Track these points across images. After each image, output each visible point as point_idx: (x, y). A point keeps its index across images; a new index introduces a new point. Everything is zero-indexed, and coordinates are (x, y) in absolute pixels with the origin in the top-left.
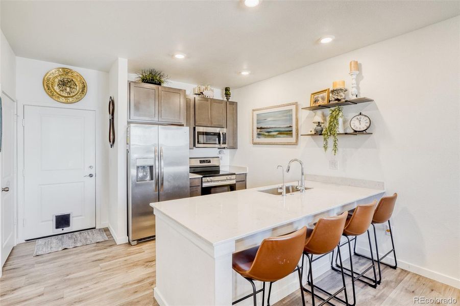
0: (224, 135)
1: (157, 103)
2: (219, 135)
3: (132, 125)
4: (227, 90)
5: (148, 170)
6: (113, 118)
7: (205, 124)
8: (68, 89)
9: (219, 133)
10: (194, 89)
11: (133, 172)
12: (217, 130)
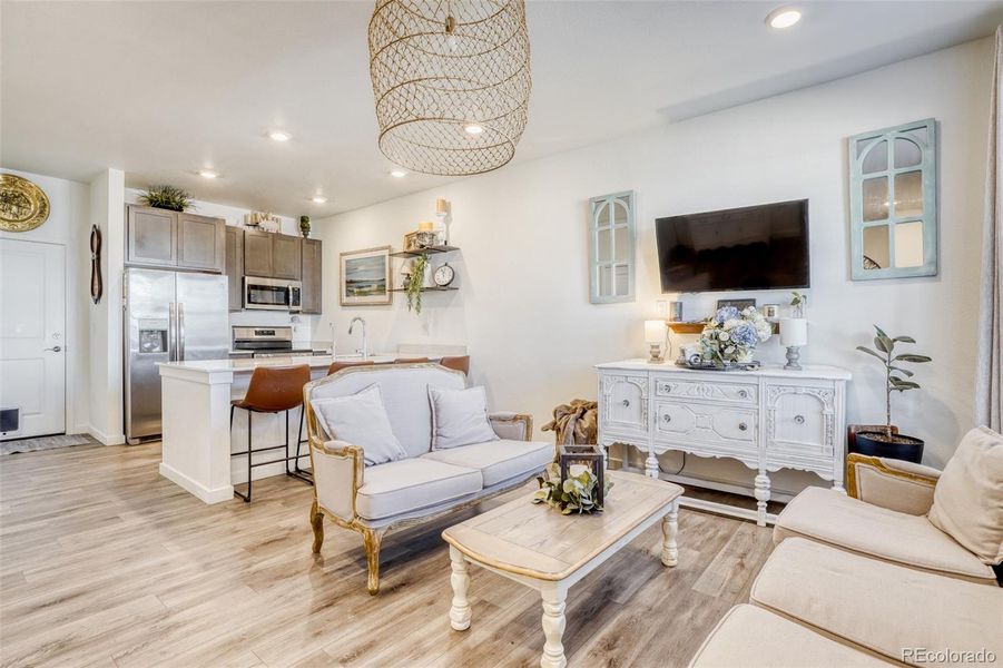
0: (297, 293)
1: (174, 238)
2: (287, 291)
3: (131, 269)
4: (304, 220)
5: (159, 337)
6: (99, 259)
7: (261, 272)
8: (15, 209)
9: (288, 289)
10: (246, 217)
11: (134, 337)
12: (283, 283)
